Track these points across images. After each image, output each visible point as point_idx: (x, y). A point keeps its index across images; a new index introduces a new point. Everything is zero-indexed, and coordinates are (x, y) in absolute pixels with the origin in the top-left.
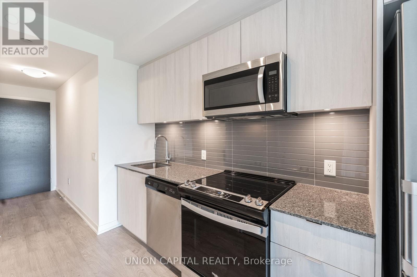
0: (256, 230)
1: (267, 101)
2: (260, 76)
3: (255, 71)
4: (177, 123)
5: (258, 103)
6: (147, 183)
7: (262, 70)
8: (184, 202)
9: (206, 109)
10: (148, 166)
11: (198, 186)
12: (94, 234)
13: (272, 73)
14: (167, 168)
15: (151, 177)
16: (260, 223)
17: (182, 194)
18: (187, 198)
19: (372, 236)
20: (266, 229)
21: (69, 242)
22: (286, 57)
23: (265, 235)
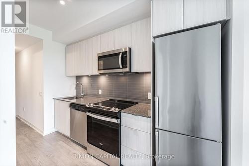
0: (115, 121)
1: (123, 67)
2: (120, 56)
3: (118, 54)
4: (88, 76)
5: (120, 68)
6: (70, 106)
7: (121, 54)
8: (88, 114)
9: (99, 70)
10: (72, 98)
11: (94, 105)
12: (42, 136)
13: (125, 55)
14: (82, 99)
15: (73, 103)
16: (117, 118)
17: (87, 110)
18: (90, 111)
19: (150, 117)
20: (119, 120)
21: (27, 140)
22: (130, 49)
23: (119, 122)
